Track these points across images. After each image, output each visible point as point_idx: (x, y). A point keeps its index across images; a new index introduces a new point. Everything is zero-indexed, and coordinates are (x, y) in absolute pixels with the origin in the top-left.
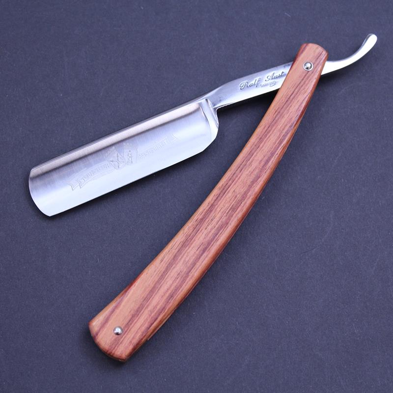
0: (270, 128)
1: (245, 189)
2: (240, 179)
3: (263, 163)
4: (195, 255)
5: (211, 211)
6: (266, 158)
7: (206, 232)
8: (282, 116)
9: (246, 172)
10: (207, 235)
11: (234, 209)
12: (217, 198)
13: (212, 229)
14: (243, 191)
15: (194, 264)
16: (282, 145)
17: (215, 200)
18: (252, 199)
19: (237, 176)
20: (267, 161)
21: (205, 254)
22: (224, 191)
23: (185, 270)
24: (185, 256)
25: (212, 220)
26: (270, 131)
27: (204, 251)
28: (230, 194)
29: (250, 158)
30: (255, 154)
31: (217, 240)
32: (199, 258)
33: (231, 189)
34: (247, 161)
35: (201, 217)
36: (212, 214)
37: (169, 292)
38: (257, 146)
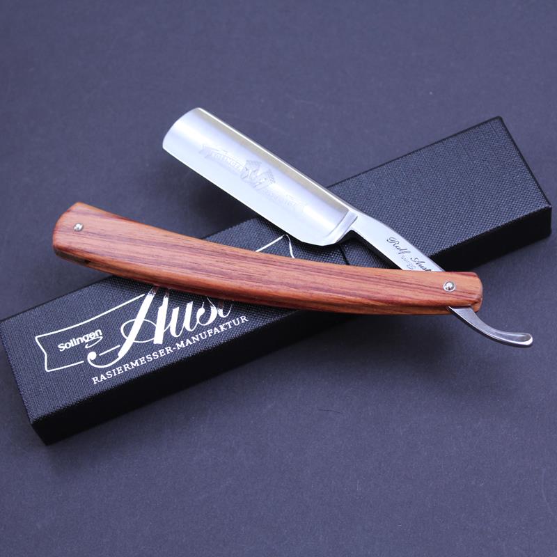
0: (357, 277)
1: (277, 280)
2: (286, 272)
3: (313, 285)
4: (184, 263)
5: (238, 259)
6: (321, 286)
7: (214, 263)
8: (377, 283)
9: (295, 274)
10: (210, 265)
11: (250, 278)
12: (256, 259)
13: (218, 267)
14: (274, 279)
15: (174, 265)
16: (344, 296)
17: (252, 258)
18: (269, 291)
19: (288, 267)
20: (318, 289)
21: (188, 271)
22: (266, 262)
23: (164, 260)
24: (179, 254)
25: (229, 263)
26: (354, 278)
27: (192, 269)
28: (264, 269)
29: (314, 272)
30: (321, 274)
31: (209, 276)
32: (183, 268)
33: (270, 268)
34: (309, 270)
35: (228, 252)
36: (236, 261)
37: (136, 255)
38: (331, 273)
